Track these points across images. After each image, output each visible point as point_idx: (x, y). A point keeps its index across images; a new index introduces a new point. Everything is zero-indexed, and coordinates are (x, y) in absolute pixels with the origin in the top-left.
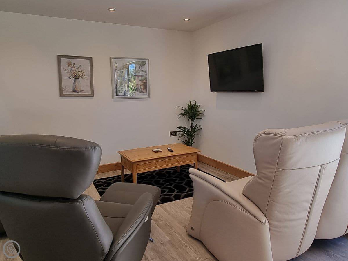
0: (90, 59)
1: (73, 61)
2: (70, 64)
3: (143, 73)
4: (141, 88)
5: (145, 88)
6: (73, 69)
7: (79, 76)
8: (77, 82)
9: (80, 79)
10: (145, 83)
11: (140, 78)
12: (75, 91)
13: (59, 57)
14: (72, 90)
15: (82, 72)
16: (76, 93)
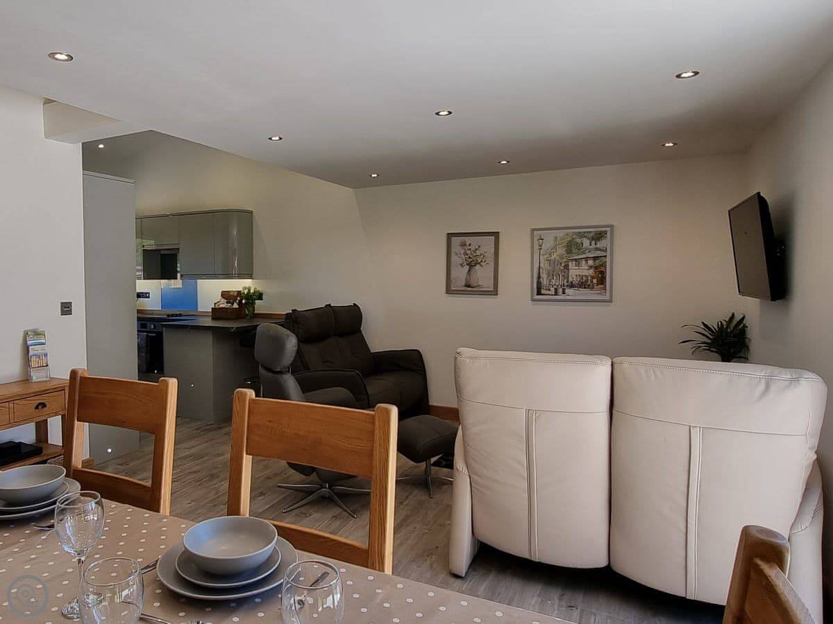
0: (496, 235)
1: (468, 240)
2: (465, 245)
3: (599, 253)
6: (469, 252)
7: (477, 263)
8: (472, 272)
9: (478, 266)
10: (603, 273)
12: (469, 286)
13: (450, 236)
14: (464, 284)
15: (482, 257)
16: (470, 289)
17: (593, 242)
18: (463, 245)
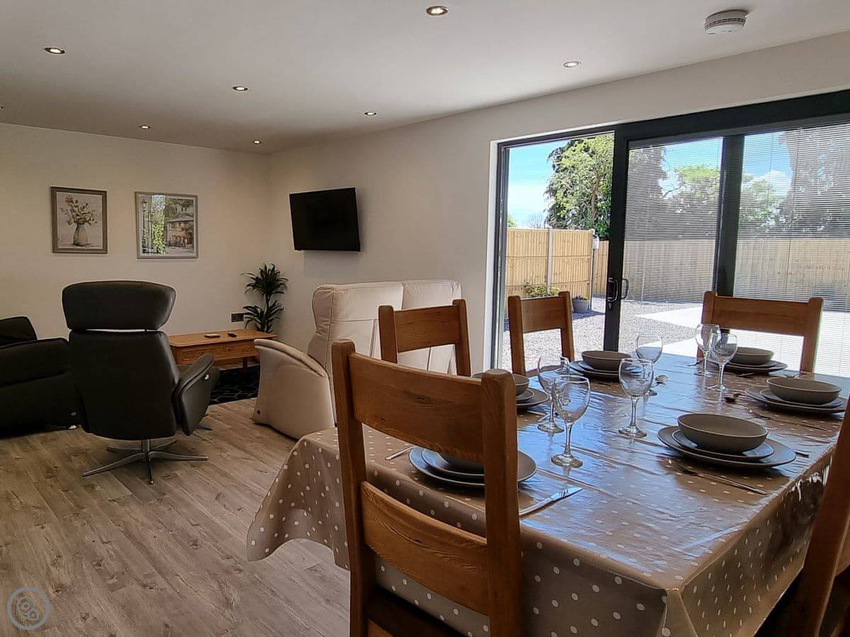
0: (104, 194)
1: (75, 196)
2: (72, 202)
3: (187, 218)
4: (184, 241)
5: (191, 241)
6: (76, 209)
7: (85, 221)
8: (80, 230)
9: (86, 224)
10: (191, 234)
11: (182, 225)
12: (78, 245)
13: (54, 190)
14: (72, 243)
15: (90, 215)
16: (79, 247)
17: (184, 208)
18: (70, 201)
